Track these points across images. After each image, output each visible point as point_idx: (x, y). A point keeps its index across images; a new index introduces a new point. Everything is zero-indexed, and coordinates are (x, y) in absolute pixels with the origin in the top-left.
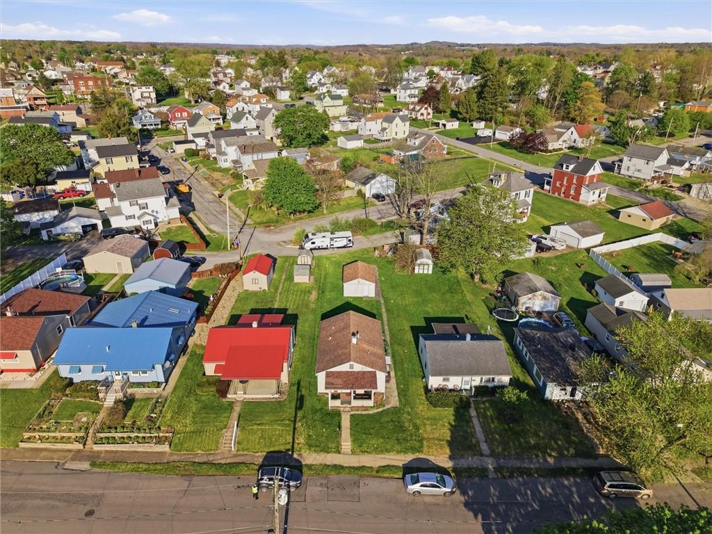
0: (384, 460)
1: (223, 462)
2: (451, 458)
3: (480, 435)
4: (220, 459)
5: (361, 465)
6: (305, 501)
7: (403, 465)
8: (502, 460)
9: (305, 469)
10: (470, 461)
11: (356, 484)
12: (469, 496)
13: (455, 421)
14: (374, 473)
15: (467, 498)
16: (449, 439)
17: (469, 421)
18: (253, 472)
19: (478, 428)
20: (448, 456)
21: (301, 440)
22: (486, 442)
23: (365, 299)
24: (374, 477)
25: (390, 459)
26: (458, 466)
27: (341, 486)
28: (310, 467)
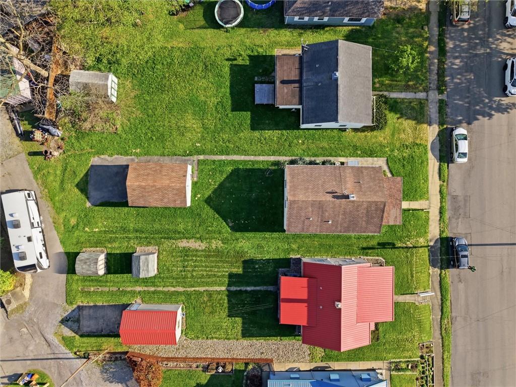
0: (434, 176)
1: (439, 297)
2: (430, 124)
3: (409, 95)
4: (437, 300)
5: (438, 194)
6: (471, 233)
7: (438, 162)
8: (431, 85)
9: (444, 235)
10: (433, 110)
11: (455, 198)
12: (463, 120)
13: (396, 114)
14: (445, 184)
15: (464, 121)
16: (414, 122)
17: (395, 101)
18: (447, 273)
19: (402, 95)
20: (428, 127)
21: (422, 241)
22: (415, 93)
23: (195, 179)
24: (447, 184)
25: (433, 171)
26: (438, 121)
27: (456, 209)
28: (441, 232)
